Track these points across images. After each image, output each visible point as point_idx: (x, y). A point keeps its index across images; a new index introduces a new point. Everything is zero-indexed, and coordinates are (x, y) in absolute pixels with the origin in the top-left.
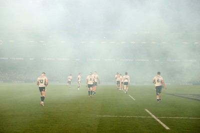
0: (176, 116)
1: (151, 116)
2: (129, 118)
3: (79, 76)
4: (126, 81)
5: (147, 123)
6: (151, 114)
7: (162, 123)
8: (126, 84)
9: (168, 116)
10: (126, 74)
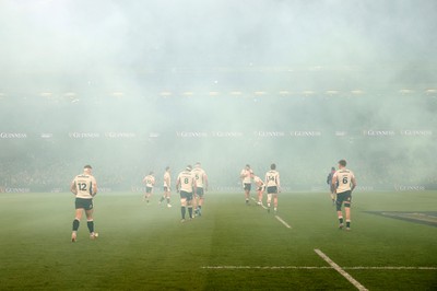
0: (388, 264)
1: (329, 265)
2: (278, 271)
3: (167, 175)
4: (272, 184)
5: (321, 281)
6: (327, 259)
7: (354, 282)
8: (272, 190)
9: (369, 265)
10: (273, 167)
